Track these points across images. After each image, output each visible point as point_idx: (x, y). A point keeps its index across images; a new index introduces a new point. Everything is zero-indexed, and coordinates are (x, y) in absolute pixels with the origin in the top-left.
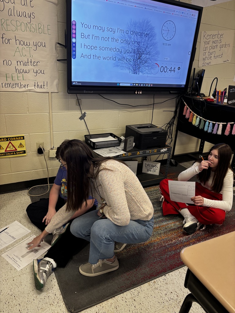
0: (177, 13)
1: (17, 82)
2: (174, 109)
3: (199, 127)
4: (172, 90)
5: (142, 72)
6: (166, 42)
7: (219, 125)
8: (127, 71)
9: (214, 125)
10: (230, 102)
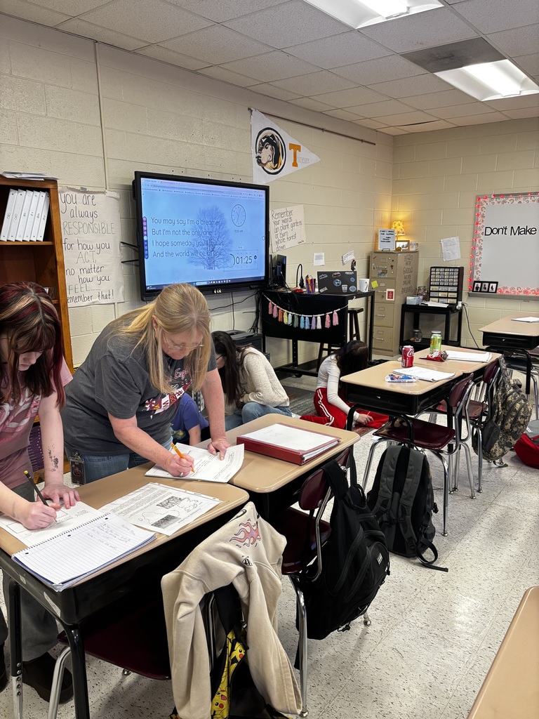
0: (244, 196)
1: (80, 294)
2: (254, 309)
3: (293, 325)
4: (252, 285)
5: (217, 266)
6: (237, 228)
7: (316, 317)
8: (202, 267)
9: (311, 319)
10: (322, 291)
